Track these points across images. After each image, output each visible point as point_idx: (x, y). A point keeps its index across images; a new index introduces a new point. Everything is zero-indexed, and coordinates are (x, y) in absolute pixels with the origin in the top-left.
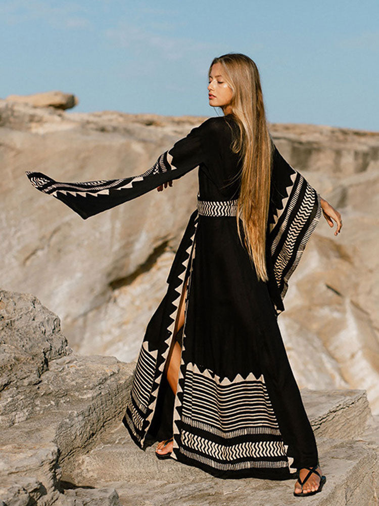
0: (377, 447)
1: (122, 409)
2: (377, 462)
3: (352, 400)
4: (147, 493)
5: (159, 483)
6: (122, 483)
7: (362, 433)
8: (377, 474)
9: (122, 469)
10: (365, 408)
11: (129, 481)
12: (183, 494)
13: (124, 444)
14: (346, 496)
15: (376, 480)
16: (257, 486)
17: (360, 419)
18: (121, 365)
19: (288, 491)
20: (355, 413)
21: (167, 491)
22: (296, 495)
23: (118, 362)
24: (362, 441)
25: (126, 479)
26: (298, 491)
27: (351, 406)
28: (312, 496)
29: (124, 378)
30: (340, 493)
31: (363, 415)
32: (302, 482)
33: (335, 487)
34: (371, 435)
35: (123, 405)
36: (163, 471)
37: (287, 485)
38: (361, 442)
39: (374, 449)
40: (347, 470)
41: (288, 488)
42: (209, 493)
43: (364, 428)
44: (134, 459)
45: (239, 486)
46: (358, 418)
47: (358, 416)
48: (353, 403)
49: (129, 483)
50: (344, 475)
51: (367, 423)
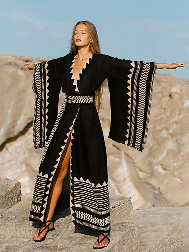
0: (135, 225)
1: (9, 203)
2: (135, 233)
3: (123, 202)
4: (20, 245)
5: (26, 240)
6: (8, 240)
7: (128, 218)
8: (134, 239)
9: (8, 233)
10: (130, 206)
11: (11, 239)
12: (38, 246)
13: (9, 220)
14: (119, 249)
15: (134, 242)
16: (75, 243)
17: (127, 211)
18: (9, 181)
19: (90, 246)
20: (125, 208)
21: (30, 244)
22: (94, 248)
23: (7, 180)
24: (128, 222)
25: (10, 238)
26: (95, 246)
27: (123, 205)
28: (102, 249)
29: (10, 187)
30: (116, 248)
31: (128, 209)
32: (99, 241)
33: (114, 245)
34: (132, 219)
35: (9, 201)
36: (28, 234)
37: (90, 243)
38: (128, 223)
39: (133, 226)
40: (120, 236)
41: (90, 244)
42: (51, 246)
43: (129, 216)
44: (14, 228)
45: (66, 243)
46: (126, 211)
47: (126, 210)
48: (124, 203)
49: (11, 240)
50: (118, 239)
51: (131, 213)
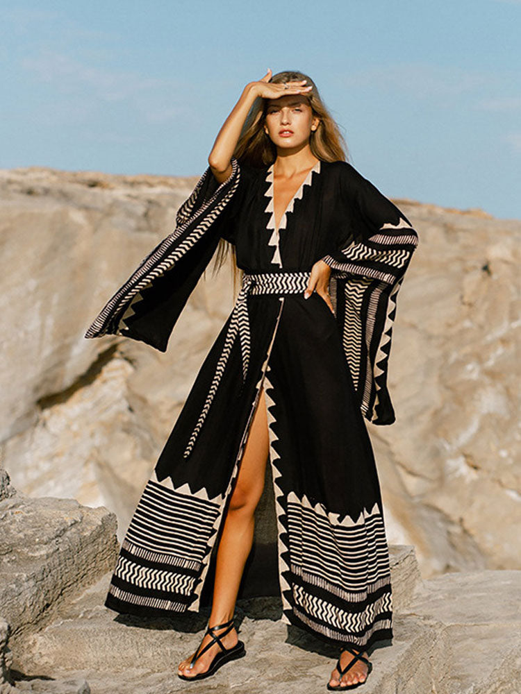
0: (435, 622)
1: (86, 570)
2: (436, 644)
3: (395, 559)
4: (124, 685)
5: (140, 672)
6: (89, 672)
7: (409, 604)
8: (436, 659)
9: (88, 653)
10: (413, 570)
11: (98, 669)
12: (174, 687)
13: (91, 618)
14: (397, 689)
15: (435, 668)
16: (275, 676)
17: (406, 585)
18: (84, 511)
19: (318, 683)
20: (400, 577)
21: (152, 683)
22: (330, 688)
23: (79, 507)
24: (414, 614)
25: (94, 666)
26: (334, 683)
27: (395, 567)
28: (353, 690)
29: (89, 528)
30: (389, 686)
31: (410, 580)
32: (343, 670)
33: (383, 678)
34: (421, 606)
35: (88, 565)
36: (145, 655)
37: (317, 674)
38: (415, 616)
39: (431, 626)
40: (398, 654)
41: (318, 678)
42: (210, 686)
43: (411, 597)
44: (106, 639)
45: (251, 676)
46: (403, 584)
47: (404, 581)
48: (397, 564)
49: (98, 672)
50: (394, 661)
51: (416, 590)
